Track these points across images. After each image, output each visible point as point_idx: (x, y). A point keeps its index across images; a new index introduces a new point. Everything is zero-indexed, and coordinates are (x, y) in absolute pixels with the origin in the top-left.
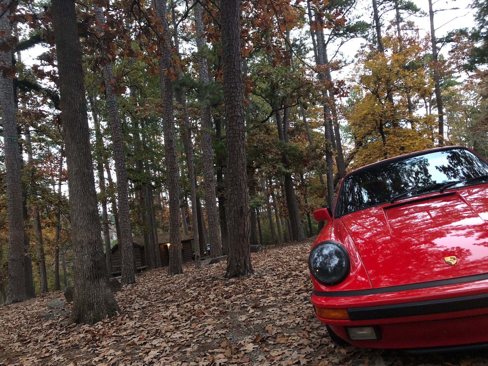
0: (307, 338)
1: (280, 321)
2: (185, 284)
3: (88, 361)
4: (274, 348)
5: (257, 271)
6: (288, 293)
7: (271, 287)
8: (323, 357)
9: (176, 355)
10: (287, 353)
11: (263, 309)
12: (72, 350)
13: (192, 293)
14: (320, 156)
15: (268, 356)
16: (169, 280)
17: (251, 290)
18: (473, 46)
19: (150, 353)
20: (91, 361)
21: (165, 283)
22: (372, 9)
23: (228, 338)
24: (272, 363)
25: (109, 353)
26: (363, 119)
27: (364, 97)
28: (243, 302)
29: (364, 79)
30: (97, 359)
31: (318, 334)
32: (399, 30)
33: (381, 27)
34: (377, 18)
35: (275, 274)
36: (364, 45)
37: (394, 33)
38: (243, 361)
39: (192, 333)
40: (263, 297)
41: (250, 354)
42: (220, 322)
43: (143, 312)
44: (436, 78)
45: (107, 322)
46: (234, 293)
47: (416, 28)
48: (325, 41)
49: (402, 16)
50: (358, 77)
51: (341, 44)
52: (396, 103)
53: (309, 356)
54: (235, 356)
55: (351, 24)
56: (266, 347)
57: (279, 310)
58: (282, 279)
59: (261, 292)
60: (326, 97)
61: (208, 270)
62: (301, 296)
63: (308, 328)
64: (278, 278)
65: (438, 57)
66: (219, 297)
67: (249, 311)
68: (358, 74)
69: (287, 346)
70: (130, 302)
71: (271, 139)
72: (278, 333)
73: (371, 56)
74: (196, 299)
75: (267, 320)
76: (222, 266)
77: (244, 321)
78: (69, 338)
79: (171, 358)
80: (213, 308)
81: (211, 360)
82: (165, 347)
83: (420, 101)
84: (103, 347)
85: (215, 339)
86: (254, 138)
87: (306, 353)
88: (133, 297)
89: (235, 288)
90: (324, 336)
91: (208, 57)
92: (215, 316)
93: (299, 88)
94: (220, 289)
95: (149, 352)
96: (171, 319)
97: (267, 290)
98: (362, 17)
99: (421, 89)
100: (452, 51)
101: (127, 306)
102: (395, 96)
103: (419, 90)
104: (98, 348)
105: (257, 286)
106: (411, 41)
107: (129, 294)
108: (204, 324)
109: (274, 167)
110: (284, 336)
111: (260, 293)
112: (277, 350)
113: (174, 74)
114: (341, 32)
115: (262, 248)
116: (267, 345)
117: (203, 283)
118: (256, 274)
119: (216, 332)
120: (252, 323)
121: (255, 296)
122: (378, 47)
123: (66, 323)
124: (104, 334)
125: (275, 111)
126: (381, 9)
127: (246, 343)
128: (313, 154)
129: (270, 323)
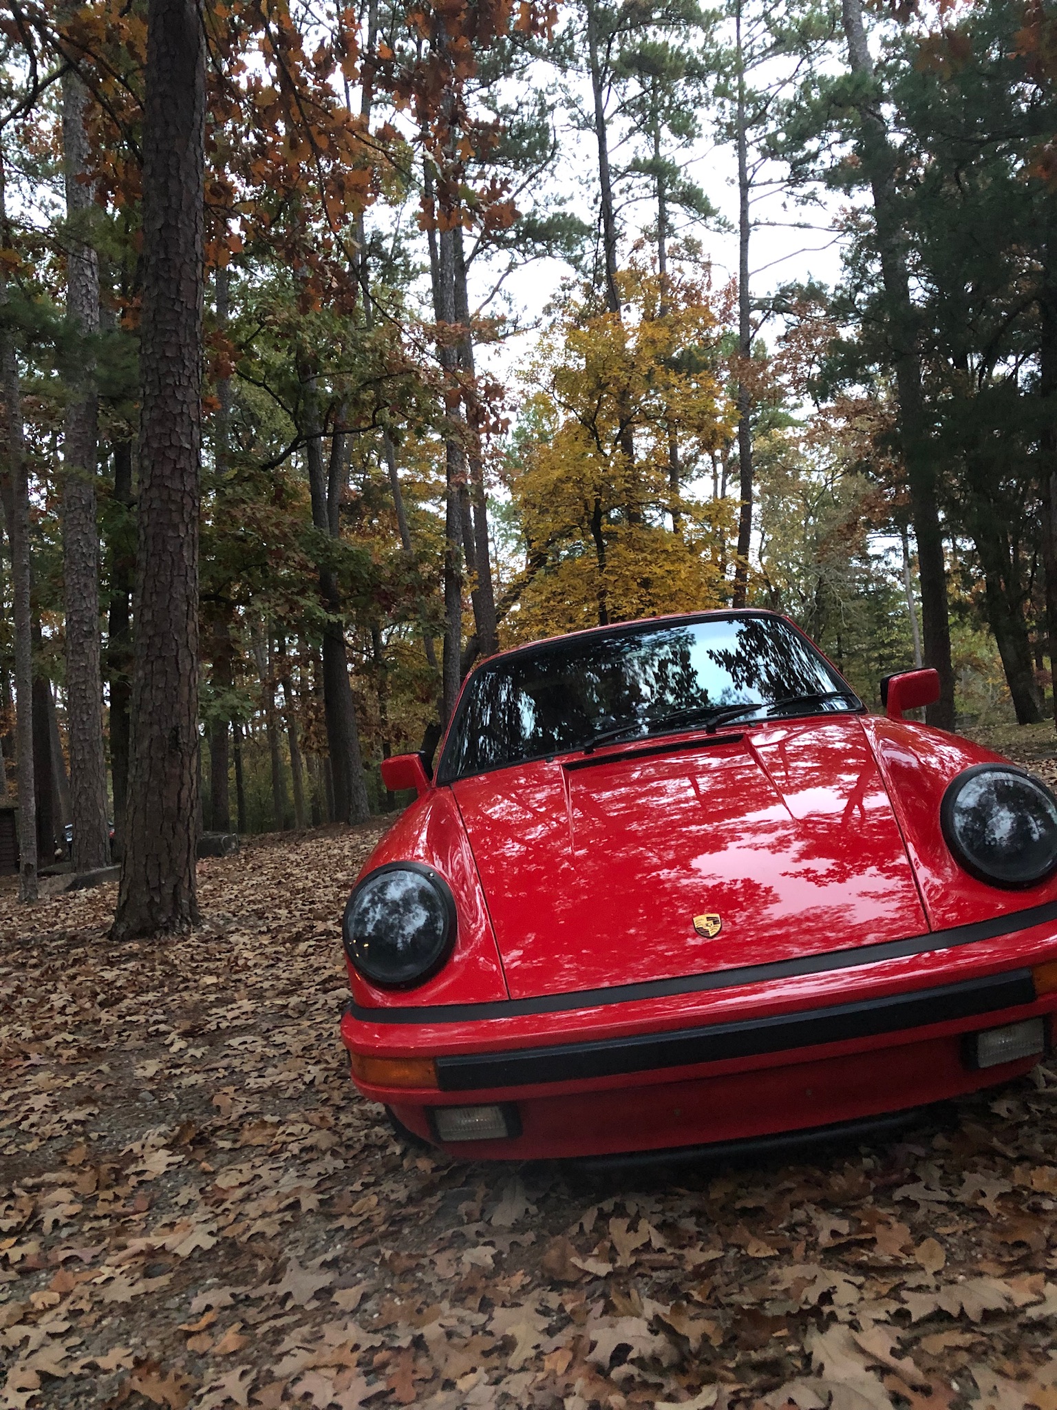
0: (329, 1129)
1: (260, 1076)
4: (230, 1163)
5: (211, 920)
6: (296, 986)
7: (249, 968)
8: (366, 1186)
10: (267, 1177)
11: (215, 1038)
14: (427, 586)
15: (209, 1188)
17: (186, 980)
18: (836, 334)
22: (597, 187)
23: (94, 1135)
24: (219, 1211)
26: (552, 493)
27: (560, 429)
28: (155, 1017)
29: (562, 377)
31: (364, 1116)
32: (662, 256)
33: (618, 241)
34: (607, 214)
35: (264, 929)
36: (570, 283)
37: (649, 263)
38: (131, 1210)
40: (220, 1002)
41: (154, 1183)
42: (75, 1081)
44: (743, 402)
46: (130, 989)
47: (704, 259)
48: (462, 253)
49: (671, 219)
50: (547, 370)
51: (510, 269)
52: (641, 455)
53: (328, 1184)
54: (109, 1195)
55: (537, 217)
56: (207, 1159)
57: (261, 1042)
58: (283, 944)
59: (215, 985)
60: (454, 418)
61: (58, 910)
62: (331, 999)
63: (337, 1097)
64: (274, 942)
65: (752, 345)
66: (82, 1001)
67: (172, 1044)
68: (547, 362)
69: (271, 1155)
71: (288, 519)
72: (248, 1114)
73: (585, 316)
75: (222, 1072)
76: (108, 898)
77: (151, 1079)
80: (59, 1038)
81: (28, 1212)
83: (701, 457)
85: (51, 1138)
86: (236, 513)
87: (319, 1174)
89: (138, 973)
90: (377, 1121)
91: (99, 246)
92: (63, 1061)
93: (379, 381)
94: (88, 973)
97: (235, 977)
98: (569, 202)
99: (706, 429)
100: (786, 338)
102: (639, 436)
103: (699, 429)
105: (206, 965)
106: (692, 293)
108: (24, 1090)
109: (293, 606)
110: (264, 1124)
111: (214, 988)
112: (239, 1167)
114: (511, 235)
115: (240, 843)
116: (212, 1152)
117: (35, 953)
118: (206, 927)
119: (56, 1118)
120: (175, 1085)
121: (197, 997)
122: (607, 295)
125: (307, 438)
126: (622, 191)
127: (148, 1149)
128: (408, 578)
129: (227, 1085)
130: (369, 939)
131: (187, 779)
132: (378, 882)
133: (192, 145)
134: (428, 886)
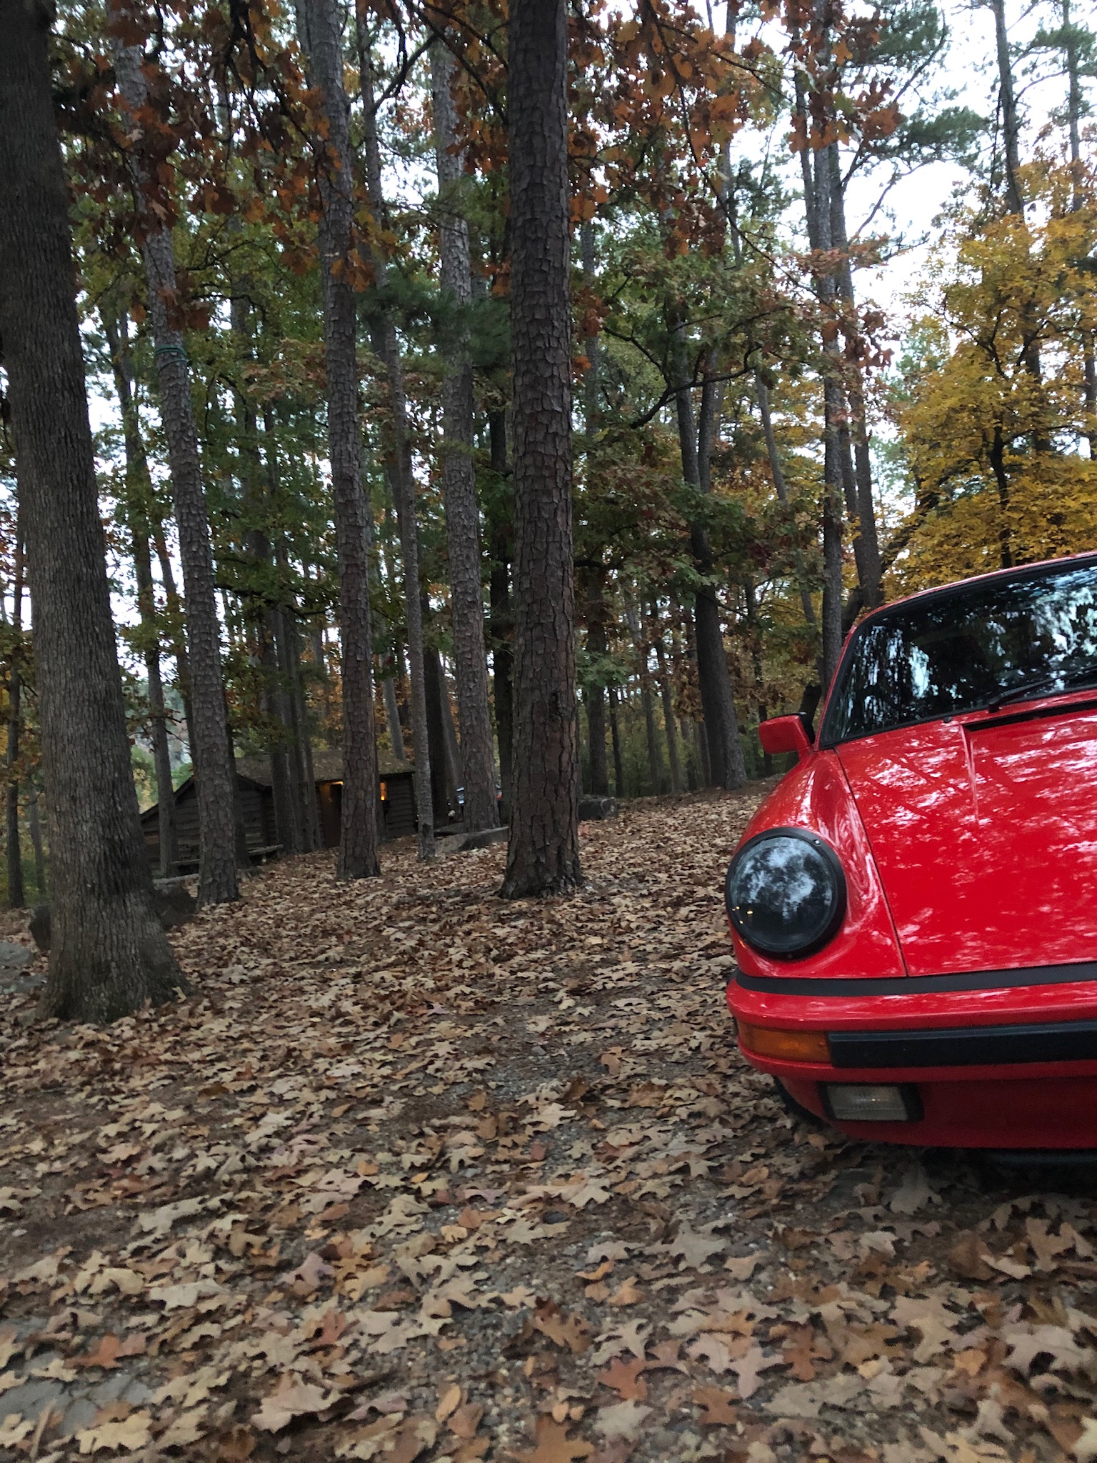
0: (717, 1096)
1: (646, 1039)
2: (385, 910)
3: (86, 1135)
4: (620, 1122)
5: (594, 882)
6: (678, 951)
7: (631, 930)
8: (756, 1157)
9: (339, 1129)
10: (656, 1139)
11: (602, 998)
12: (41, 1101)
13: (397, 940)
14: (805, 537)
15: (600, 1145)
16: (339, 895)
17: (572, 939)
19: (265, 1119)
20: (96, 1134)
21: (327, 903)
22: (995, 71)
23: (493, 1084)
24: (610, 1167)
25: (147, 1113)
26: (944, 425)
27: (952, 353)
28: (545, 975)
29: (953, 295)
30: (111, 1130)
31: (752, 1086)
32: (1075, 140)
33: (1020, 131)
34: (1007, 101)
35: (645, 892)
36: (963, 187)
37: (1059, 150)
38: (528, 1157)
39: (390, 1063)
40: (605, 963)
41: (549, 1134)
42: (473, 1032)
43: (254, 992)
45: (147, 1021)
46: (521, 946)
48: (838, 172)
49: (1086, 96)
50: (936, 289)
51: (893, 182)
52: (1049, 374)
53: (717, 1152)
54: (507, 1141)
55: (925, 117)
56: (597, 1116)
57: (646, 1004)
58: (664, 907)
59: (600, 945)
60: (832, 353)
61: (453, 869)
62: (715, 965)
63: (723, 1065)
64: (655, 905)
66: (477, 956)
67: (560, 1002)
68: (937, 280)
69: (659, 1117)
70: (220, 959)
71: (658, 477)
72: (636, 1075)
73: (981, 223)
74: (409, 960)
75: (609, 1033)
76: (497, 857)
77: (543, 1034)
78: (36, 1063)
79: (322, 1138)
80: (457, 990)
81: (436, 1150)
82: (309, 1104)
84: (133, 1094)
85: (454, 1083)
86: (607, 474)
87: (708, 1141)
88: (232, 942)
89: (527, 932)
90: (766, 1092)
91: (469, 215)
92: (462, 1012)
93: (751, 321)
94: (481, 929)
95: (263, 1115)
96: (333, 1019)
97: (619, 938)
98: (962, 94)
101: (210, 971)
102: (1047, 352)
104: (116, 1098)
105: (590, 925)
107: (220, 934)
108: (429, 1036)
109: (665, 567)
110: (651, 1087)
111: (598, 949)
112: (628, 1126)
113: (362, 272)
114: (894, 142)
115: (618, 807)
116: (603, 1111)
117: (434, 909)
118: (590, 888)
119: (458, 1065)
120: (565, 1041)
121: (583, 957)
122: (1007, 196)
123: (30, 1013)
124: (136, 1056)
125: (676, 390)
126: (1024, 72)
127: (542, 1102)
128: (783, 530)
129: (615, 1045)
130: (753, 906)
131: (567, 742)
132: (760, 848)
133: (554, 97)
134: (814, 853)
